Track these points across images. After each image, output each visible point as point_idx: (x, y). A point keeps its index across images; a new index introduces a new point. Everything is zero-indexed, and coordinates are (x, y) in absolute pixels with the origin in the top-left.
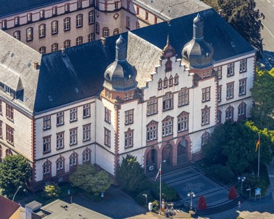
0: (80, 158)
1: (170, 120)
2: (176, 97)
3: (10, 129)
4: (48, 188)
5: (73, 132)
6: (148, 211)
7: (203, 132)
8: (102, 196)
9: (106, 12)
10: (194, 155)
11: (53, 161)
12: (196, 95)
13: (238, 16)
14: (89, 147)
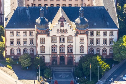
0: (29, 51)
1: (63, 47)
5: (25, 40)
7: (80, 55)
10: (76, 63)
11: (15, 49)
12: (76, 39)
14: (33, 48)
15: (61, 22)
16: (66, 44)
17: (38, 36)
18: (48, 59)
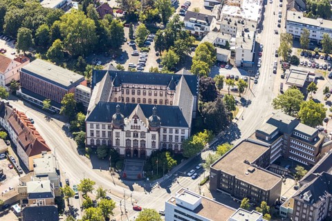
1: (137, 141)
4: (87, 149)
5: (104, 132)
6: (109, 170)
7: (152, 150)
9: (168, 94)
10: (147, 157)
12: (149, 136)
15: (135, 119)
16: (139, 139)
17: (113, 130)
18: (122, 152)
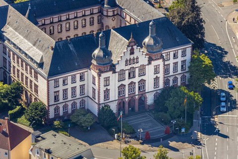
0: (78, 105)
1: (133, 84)
2: (137, 70)
3: (36, 86)
4: (56, 123)
5: (74, 89)
6: (115, 139)
7: (155, 92)
8: (89, 129)
9: (107, 16)
10: (149, 106)
11: (61, 106)
12: (150, 70)
13: (188, 21)
14: (84, 99)
15: (131, 48)
16: (137, 80)
17: (101, 76)
